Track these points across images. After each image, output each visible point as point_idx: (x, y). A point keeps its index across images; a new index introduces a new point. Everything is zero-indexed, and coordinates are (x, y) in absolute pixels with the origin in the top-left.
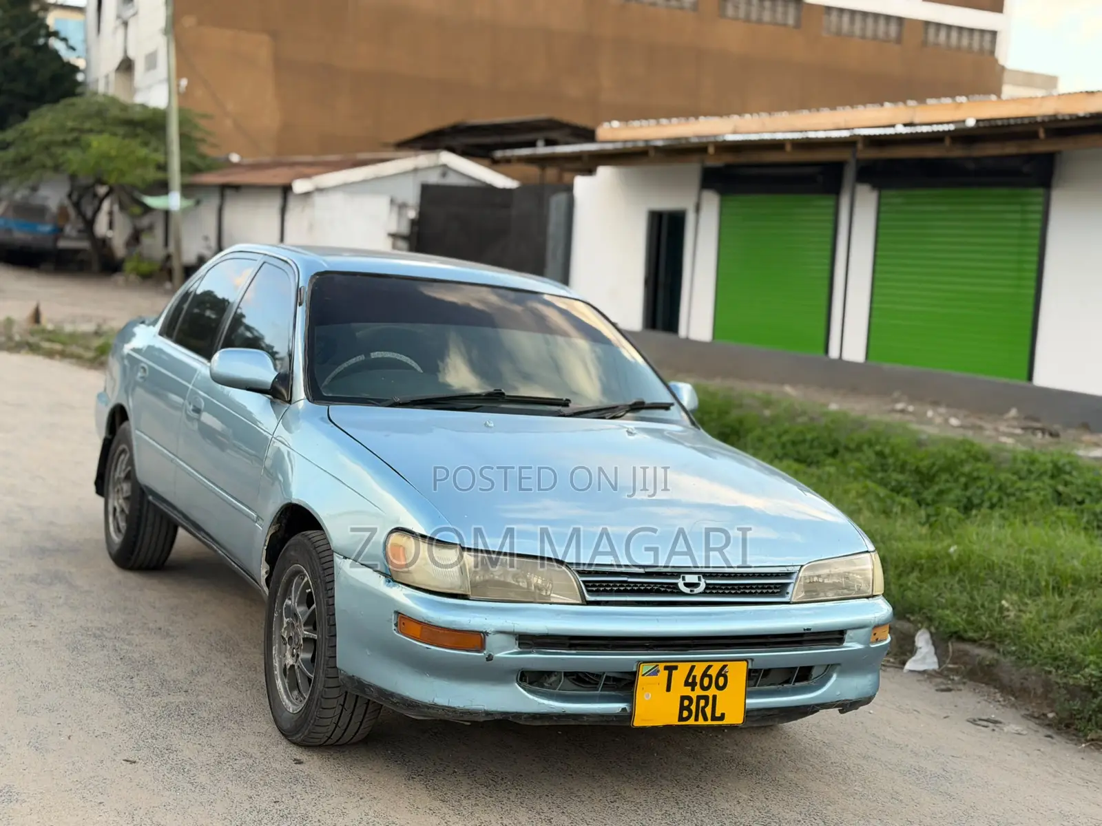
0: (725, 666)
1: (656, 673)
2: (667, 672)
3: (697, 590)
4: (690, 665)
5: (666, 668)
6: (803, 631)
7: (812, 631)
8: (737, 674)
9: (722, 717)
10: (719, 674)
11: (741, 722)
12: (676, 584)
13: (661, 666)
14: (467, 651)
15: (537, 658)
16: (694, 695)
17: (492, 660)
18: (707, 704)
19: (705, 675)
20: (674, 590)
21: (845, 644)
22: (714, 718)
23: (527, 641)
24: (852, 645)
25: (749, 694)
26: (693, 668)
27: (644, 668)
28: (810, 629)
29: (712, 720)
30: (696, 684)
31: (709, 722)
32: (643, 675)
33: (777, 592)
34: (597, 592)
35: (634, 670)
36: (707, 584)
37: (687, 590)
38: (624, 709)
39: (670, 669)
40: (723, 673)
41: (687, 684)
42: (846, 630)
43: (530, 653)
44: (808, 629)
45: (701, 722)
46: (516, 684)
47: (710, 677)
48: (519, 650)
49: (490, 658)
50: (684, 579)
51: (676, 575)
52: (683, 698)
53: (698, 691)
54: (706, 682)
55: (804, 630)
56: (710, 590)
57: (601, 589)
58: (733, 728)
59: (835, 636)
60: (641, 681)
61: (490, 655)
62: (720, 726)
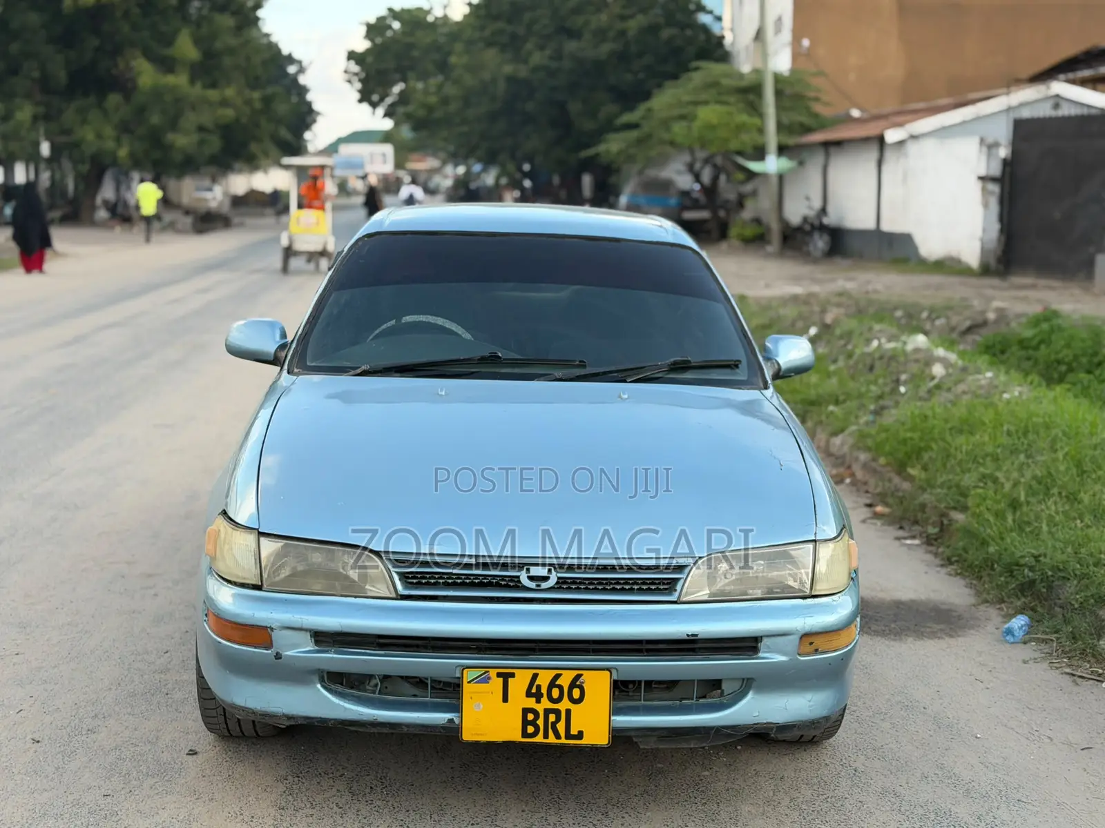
0: (579, 676)
1: (487, 680)
2: (501, 679)
3: (544, 585)
4: (531, 672)
5: (499, 675)
6: (686, 637)
7: (699, 637)
8: (598, 685)
9: (580, 735)
10: (573, 685)
11: (607, 742)
12: (518, 577)
13: (493, 673)
14: (256, 648)
15: (335, 658)
16: (540, 708)
17: (280, 658)
18: (558, 719)
19: (552, 684)
20: (515, 584)
21: (760, 655)
22: (568, 736)
23: (322, 638)
24: (771, 656)
25: (615, 711)
26: (535, 676)
27: (469, 675)
28: (696, 635)
29: (567, 738)
30: (542, 695)
31: (563, 741)
32: (469, 682)
33: (666, 589)
34: (419, 585)
35: (458, 675)
36: (559, 578)
37: (532, 585)
38: (451, 721)
39: (506, 677)
40: (578, 683)
41: (529, 694)
42: (761, 637)
43: (326, 652)
44: (693, 635)
45: (552, 739)
46: (319, 686)
47: (561, 688)
48: (316, 648)
49: (278, 656)
50: (528, 570)
51: (521, 567)
52: (526, 711)
53: (545, 704)
54: (555, 693)
55: (688, 635)
56: (562, 584)
57: (424, 581)
58: (594, 749)
59: (748, 645)
60: (467, 689)
61: (277, 653)
62: (576, 746)
